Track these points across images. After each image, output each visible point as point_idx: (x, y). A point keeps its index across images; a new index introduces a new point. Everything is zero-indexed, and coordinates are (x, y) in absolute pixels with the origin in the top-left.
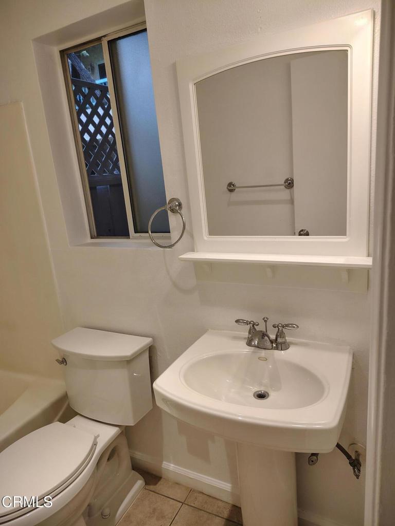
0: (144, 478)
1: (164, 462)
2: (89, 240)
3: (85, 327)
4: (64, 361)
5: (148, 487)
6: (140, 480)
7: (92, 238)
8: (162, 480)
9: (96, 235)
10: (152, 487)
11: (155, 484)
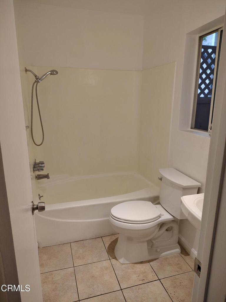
0: (181, 250)
1: (193, 249)
2: (190, 129)
3: (175, 169)
4: (161, 179)
5: (181, 254)
6: (179, 249)
7: (191, 128)
8: (189, 256)
9: (194, 127)
10: (183, 256)
11: (185, 256)
